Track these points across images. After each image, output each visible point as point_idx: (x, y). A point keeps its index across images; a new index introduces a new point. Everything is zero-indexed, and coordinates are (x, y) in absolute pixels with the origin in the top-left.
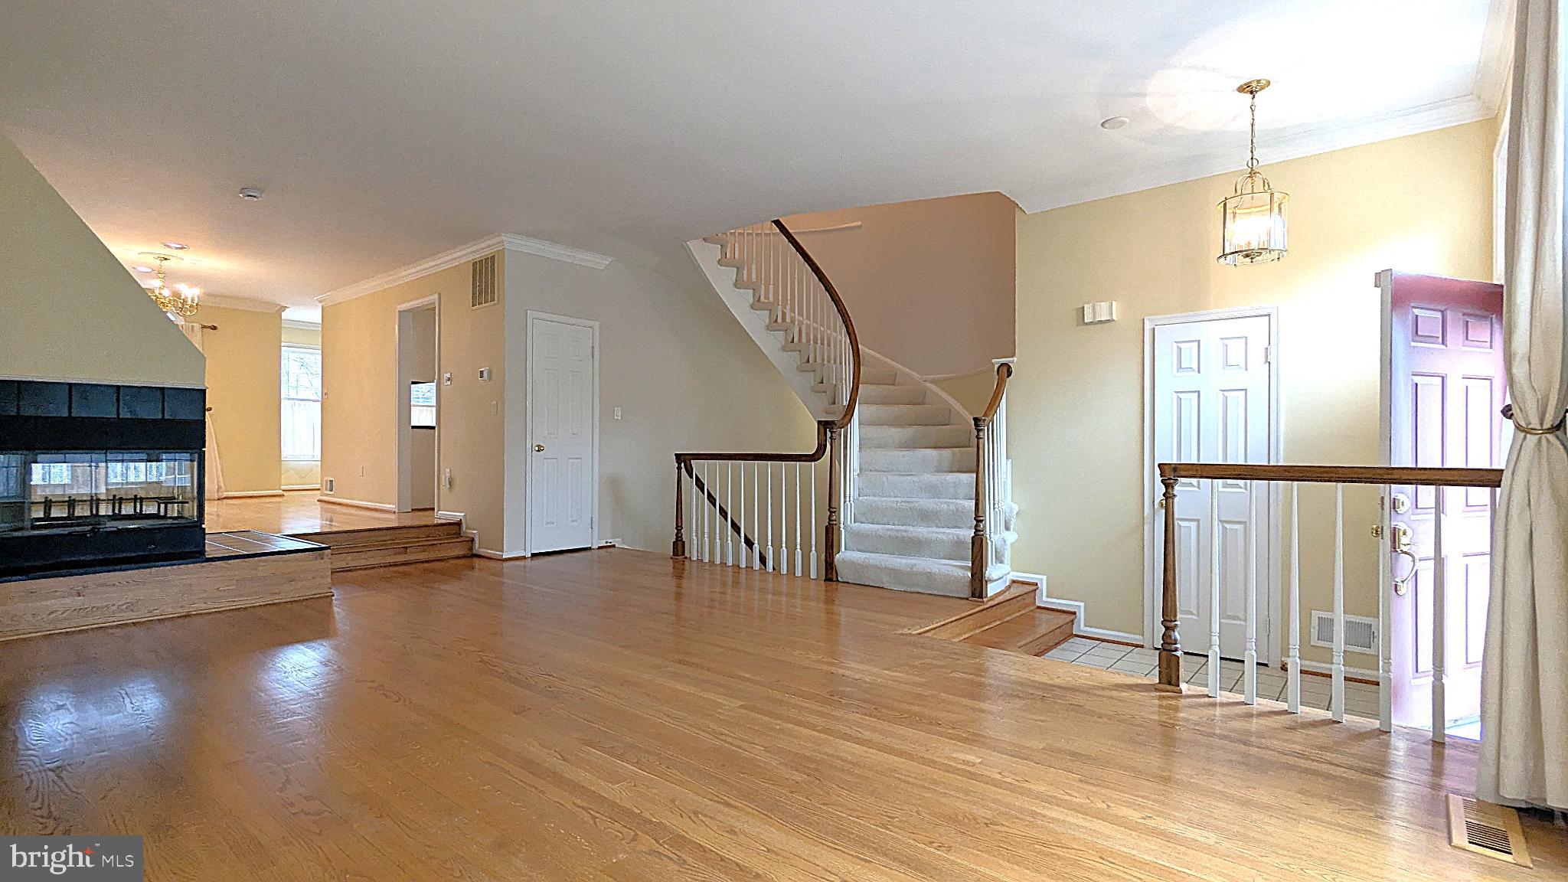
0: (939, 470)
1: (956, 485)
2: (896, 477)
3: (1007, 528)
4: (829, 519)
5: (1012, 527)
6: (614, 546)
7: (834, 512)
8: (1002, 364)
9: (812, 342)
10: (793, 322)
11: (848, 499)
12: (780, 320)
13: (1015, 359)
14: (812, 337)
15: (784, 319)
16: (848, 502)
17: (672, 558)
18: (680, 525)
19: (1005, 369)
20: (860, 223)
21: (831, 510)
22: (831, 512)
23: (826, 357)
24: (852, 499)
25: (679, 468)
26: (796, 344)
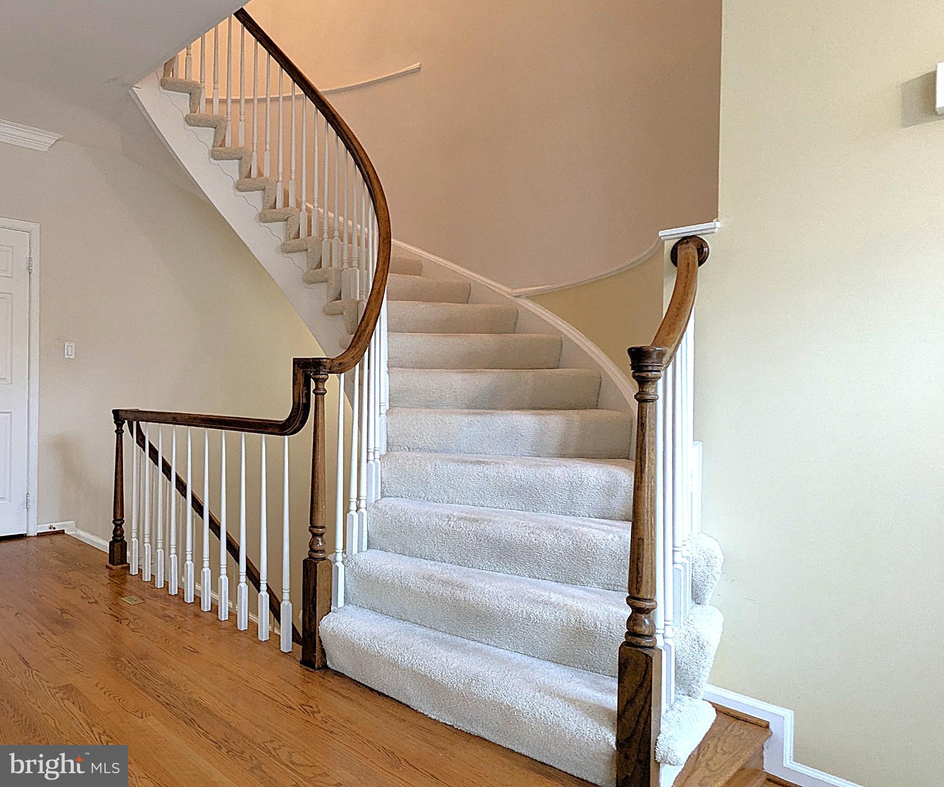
0: (538, 452)
1: (574, 487)
2: (452, 466)
3: (697, 598)
4: (310, 547)
5: (709, 597)
6: (63, 532)
7: (321, 535)
8: (685, 240)
9: (326, 236)
10: (299, 205)
11: (353, 507)
12: (279, 204)
13: (718, 225)
14: (326, 228)
15: (286, 204)
16: (353, 513)
17: (107, 567)
18: (119, 518)
19: (692, 250)
20: (417, 65)
21: (315, 530)
22: (315, 535)
23: (345, 258)
24: (363, 504)
25: (119, 432)
26: (303, 239)
